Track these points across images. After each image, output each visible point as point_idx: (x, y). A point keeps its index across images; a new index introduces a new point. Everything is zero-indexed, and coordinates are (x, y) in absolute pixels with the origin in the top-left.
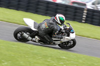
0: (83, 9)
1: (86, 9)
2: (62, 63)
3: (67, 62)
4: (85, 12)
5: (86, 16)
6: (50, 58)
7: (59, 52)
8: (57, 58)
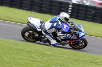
0: (68, 4)
1: (71, 3)
2: (47, 59)
3: (52, 58)
4: (71, 6)
5: (72, 10)
6: (34, 54)
7: (44, 48)
8: (42, 54)
